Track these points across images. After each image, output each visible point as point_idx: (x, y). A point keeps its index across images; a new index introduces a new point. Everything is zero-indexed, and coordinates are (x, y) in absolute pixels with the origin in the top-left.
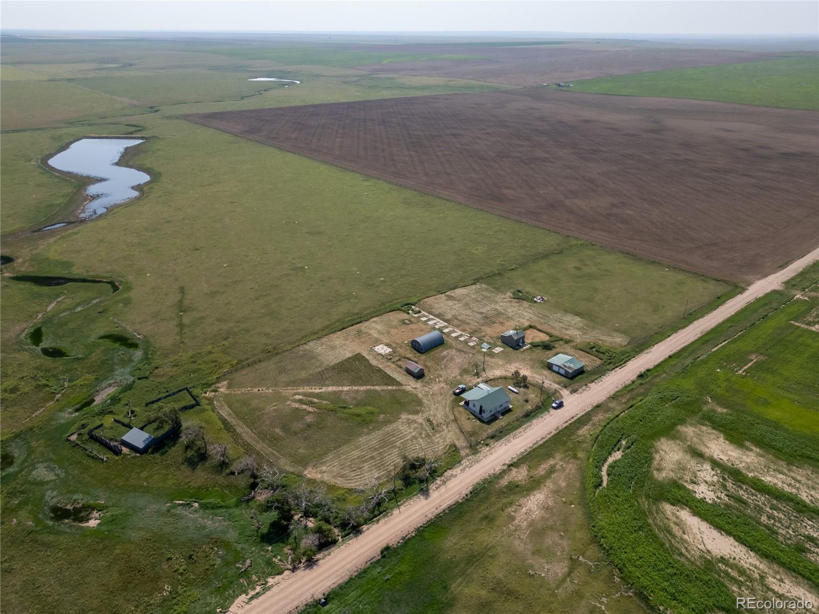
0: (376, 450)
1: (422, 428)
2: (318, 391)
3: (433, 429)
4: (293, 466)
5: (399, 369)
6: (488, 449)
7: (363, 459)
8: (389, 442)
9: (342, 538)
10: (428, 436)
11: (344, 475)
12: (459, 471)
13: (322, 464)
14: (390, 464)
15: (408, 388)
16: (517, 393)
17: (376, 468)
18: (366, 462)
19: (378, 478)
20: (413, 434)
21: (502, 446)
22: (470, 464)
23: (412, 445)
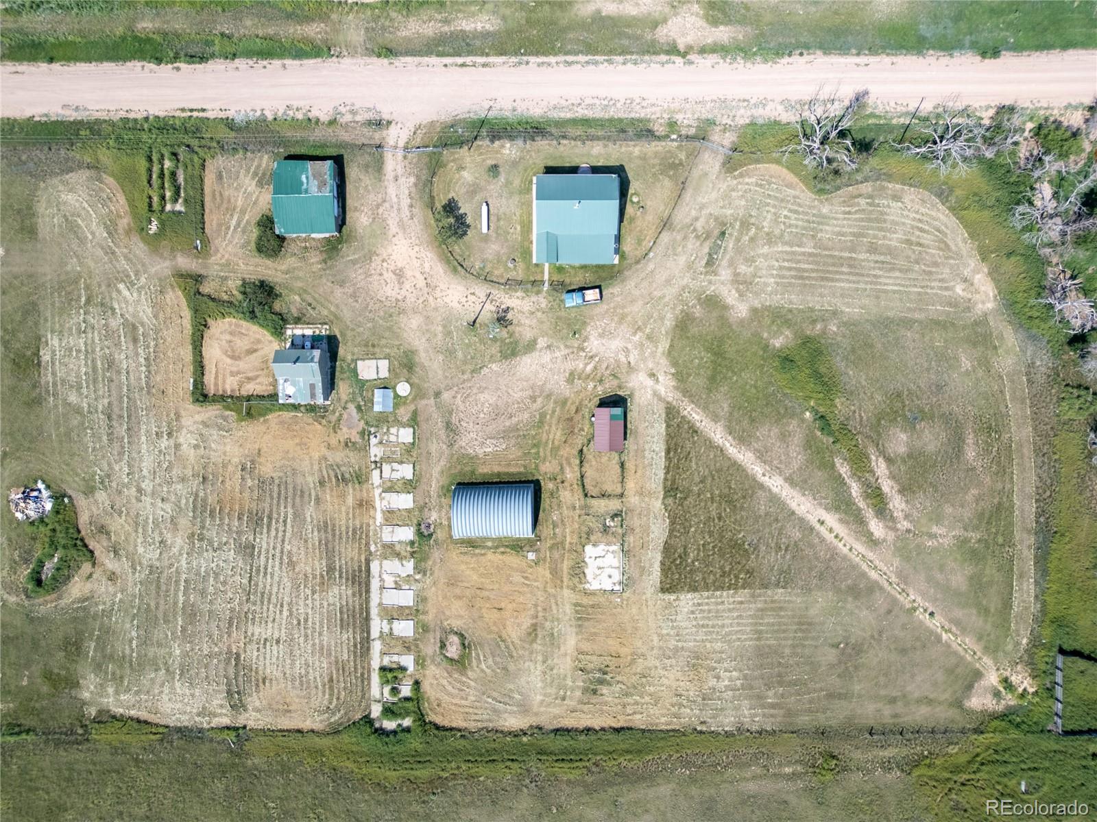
0: (851, 262)
1: (739, 250)
2: (831, 519)
3: (723, 233)
4: (1001, 337)
5: (630, 465)
6: (679, 117)
7: (888, 258)
8: (817, 263)
9: (1024, 131)
10: (745, 225)
11: (940, 249)
12: (770, 106)
13: (953, 303)
14: (856, 212)
15: (666, 386)
16: (488, 205)
17: (885, 221)
18: (889, 248)
19: (897, 198)
20: (766, 250)
21: (653, 101)
22: (738, 108)
23: (790, 226)
